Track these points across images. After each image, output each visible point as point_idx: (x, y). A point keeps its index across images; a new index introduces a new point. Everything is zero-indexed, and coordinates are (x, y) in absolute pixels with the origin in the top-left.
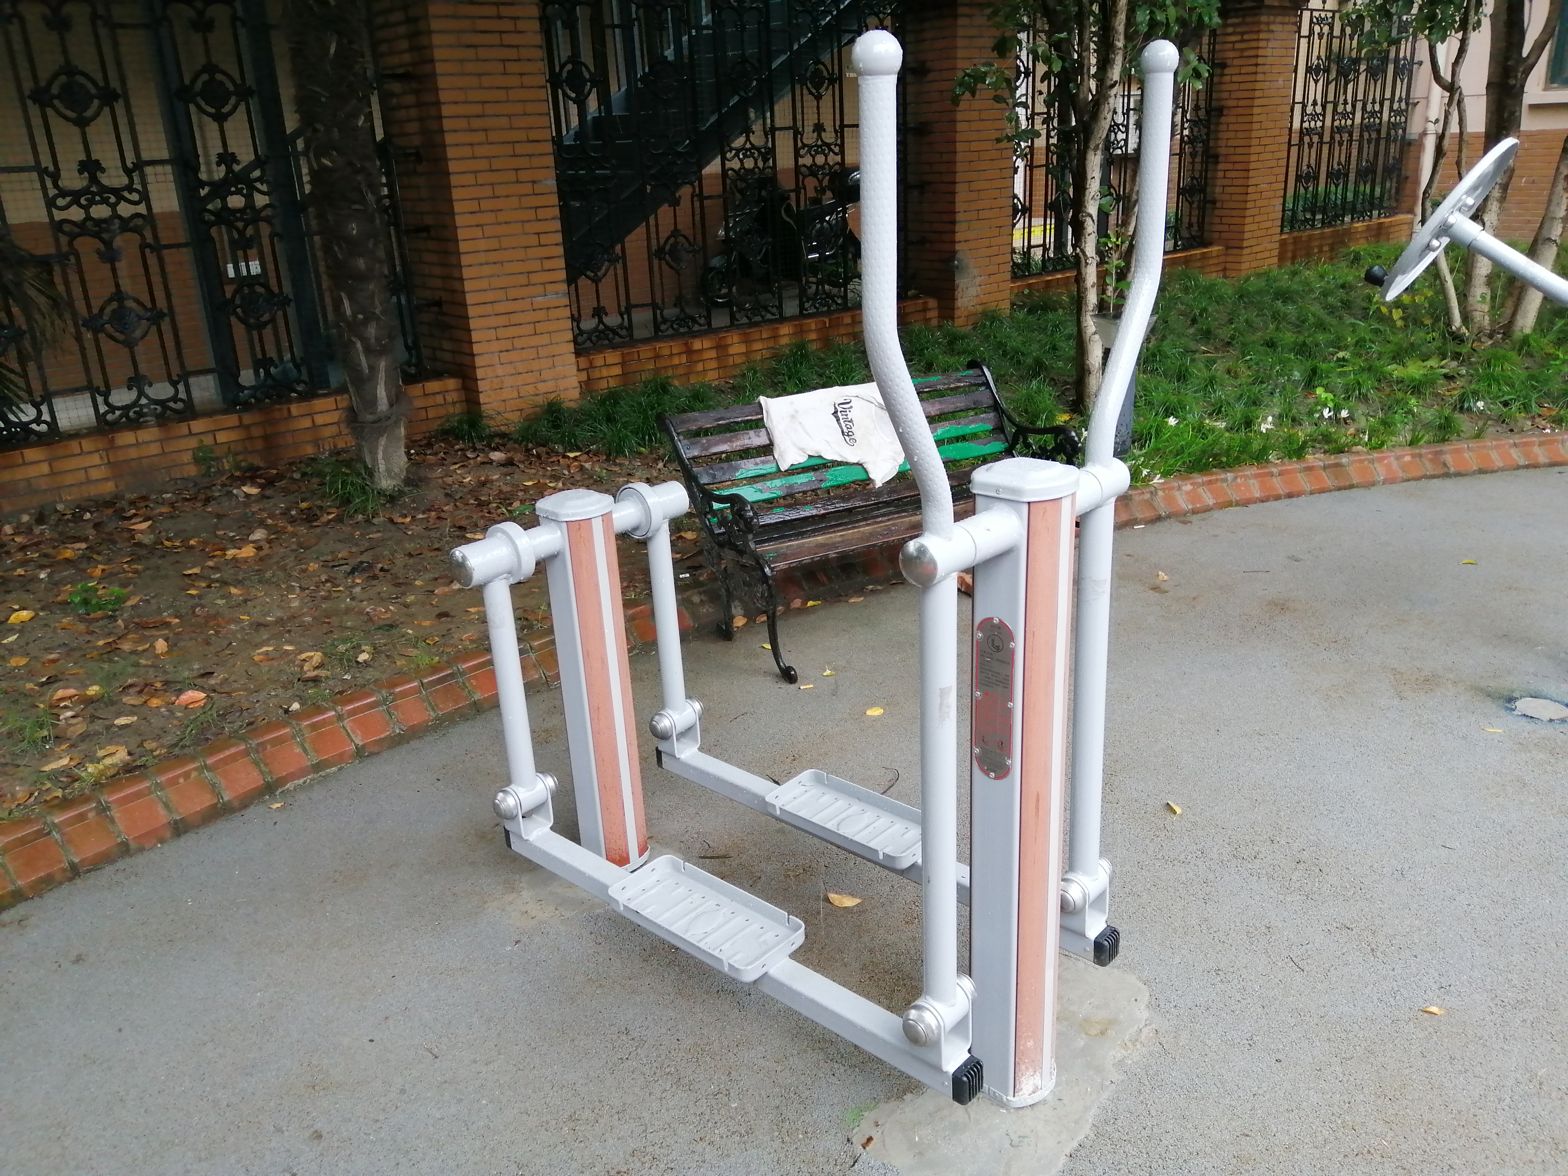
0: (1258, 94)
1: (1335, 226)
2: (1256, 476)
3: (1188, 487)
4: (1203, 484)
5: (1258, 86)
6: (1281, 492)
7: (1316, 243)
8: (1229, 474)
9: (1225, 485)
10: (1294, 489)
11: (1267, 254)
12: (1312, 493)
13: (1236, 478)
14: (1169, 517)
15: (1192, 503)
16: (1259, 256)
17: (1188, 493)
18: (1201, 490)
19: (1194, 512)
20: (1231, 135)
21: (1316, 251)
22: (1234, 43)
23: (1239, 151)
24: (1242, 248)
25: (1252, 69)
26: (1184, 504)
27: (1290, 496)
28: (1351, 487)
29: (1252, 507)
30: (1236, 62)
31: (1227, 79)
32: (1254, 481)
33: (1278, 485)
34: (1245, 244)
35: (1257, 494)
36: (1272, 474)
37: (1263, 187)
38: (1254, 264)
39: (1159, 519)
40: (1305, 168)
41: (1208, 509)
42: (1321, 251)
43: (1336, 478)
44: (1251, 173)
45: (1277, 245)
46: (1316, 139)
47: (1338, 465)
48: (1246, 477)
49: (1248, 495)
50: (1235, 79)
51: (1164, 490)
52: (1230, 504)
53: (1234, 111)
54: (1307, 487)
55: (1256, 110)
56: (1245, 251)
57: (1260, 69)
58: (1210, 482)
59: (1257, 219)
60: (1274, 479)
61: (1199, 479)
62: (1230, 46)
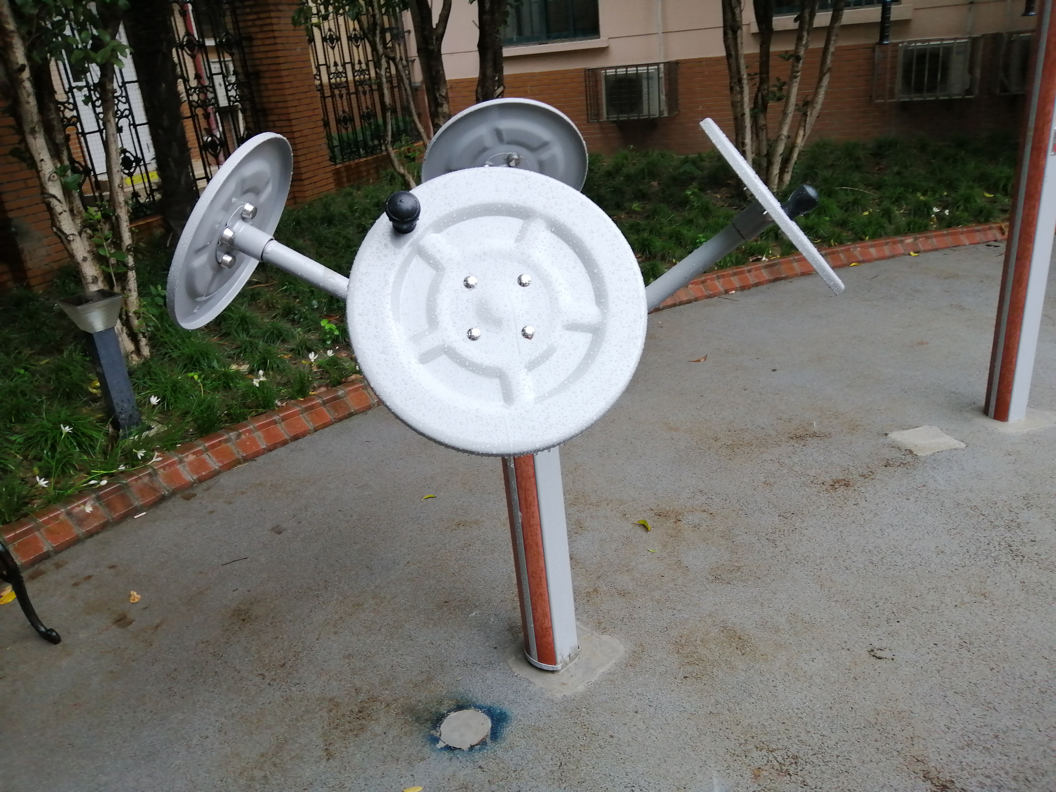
0: (281, 60)
1: (376, 154)
2: (260, 428)
3: (191, 458)
4: (207, 449)
5: (280, 54)
6: (286, 437)
7: (363, 169)
8: (231, 434)
9: (229, 444)
10: (299, 431)
11: (324, 182)
12: (316, 430)
13: (239, 436)
14: (173, 493)
15: (197, 473)
16: (318, 184)
17: (190, 463)
18: (205, 456)
19: (201, 480)
20: (271, 93)
21: (365, 174)
22: (253, 20)
23: (280, 105)
24: (302, 180)
25: (272, 41)
26: (188, 476)
27: (296, 438)
28: (351, 415)
29: (261, 460)
30: (260, 36)
31: (255, 49)
32: (259, 433)
33: (283, 431)
34: (304, 177)
35: (263, 445)
36: (275, 422)
37: (306, 132)
38: (316, 191)
39: (163, 499)
40: (341, 113)
41: (215, 474)
42: (369, 174)
43: (336, 410)
44: (294, 122)
45: (330, 175)
46: (344, 91)
47: (336, 398)
48: (250, 431)
49: (255, 449)
50: (262, 49)
51: (164, 468)
52: (238, 462)
53: (267, 75)
54: (311, 426)
55: (284, 73)
56: (306, 182)
57: (278, 41)
58: (213, 446)
59: (309, 156)
60: (279, 426)
61: (202, 445)
62: (250, 23)
